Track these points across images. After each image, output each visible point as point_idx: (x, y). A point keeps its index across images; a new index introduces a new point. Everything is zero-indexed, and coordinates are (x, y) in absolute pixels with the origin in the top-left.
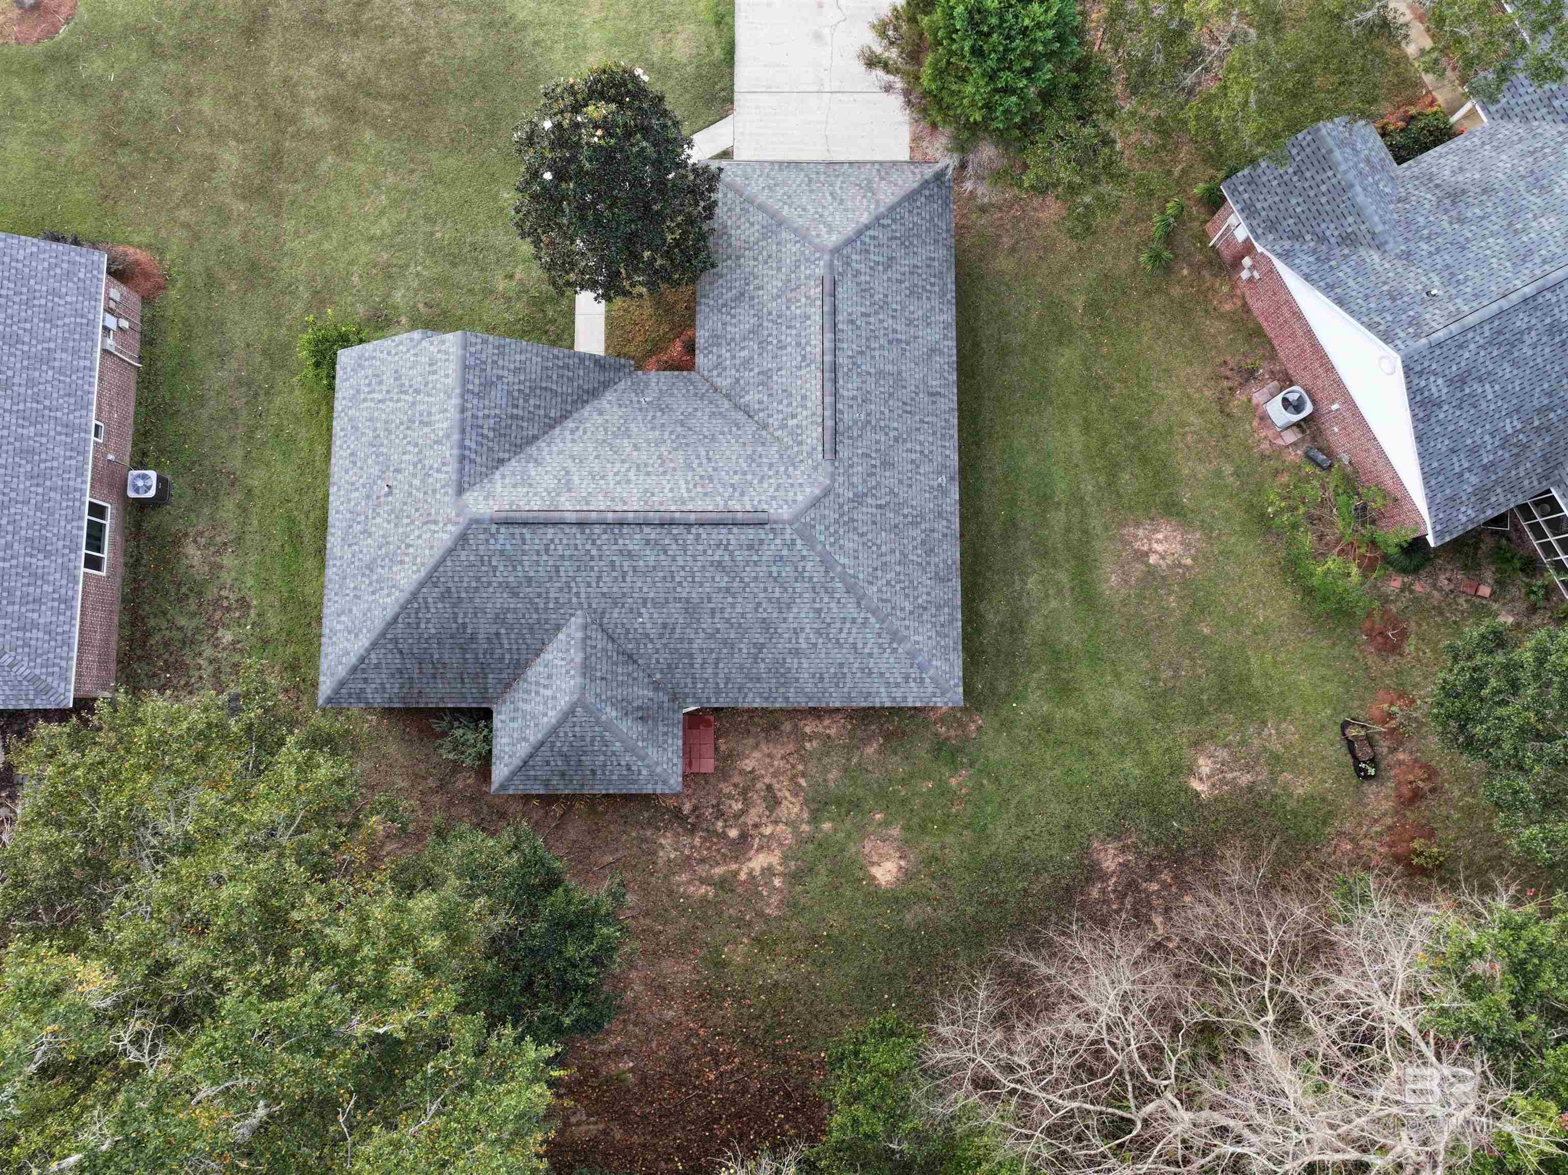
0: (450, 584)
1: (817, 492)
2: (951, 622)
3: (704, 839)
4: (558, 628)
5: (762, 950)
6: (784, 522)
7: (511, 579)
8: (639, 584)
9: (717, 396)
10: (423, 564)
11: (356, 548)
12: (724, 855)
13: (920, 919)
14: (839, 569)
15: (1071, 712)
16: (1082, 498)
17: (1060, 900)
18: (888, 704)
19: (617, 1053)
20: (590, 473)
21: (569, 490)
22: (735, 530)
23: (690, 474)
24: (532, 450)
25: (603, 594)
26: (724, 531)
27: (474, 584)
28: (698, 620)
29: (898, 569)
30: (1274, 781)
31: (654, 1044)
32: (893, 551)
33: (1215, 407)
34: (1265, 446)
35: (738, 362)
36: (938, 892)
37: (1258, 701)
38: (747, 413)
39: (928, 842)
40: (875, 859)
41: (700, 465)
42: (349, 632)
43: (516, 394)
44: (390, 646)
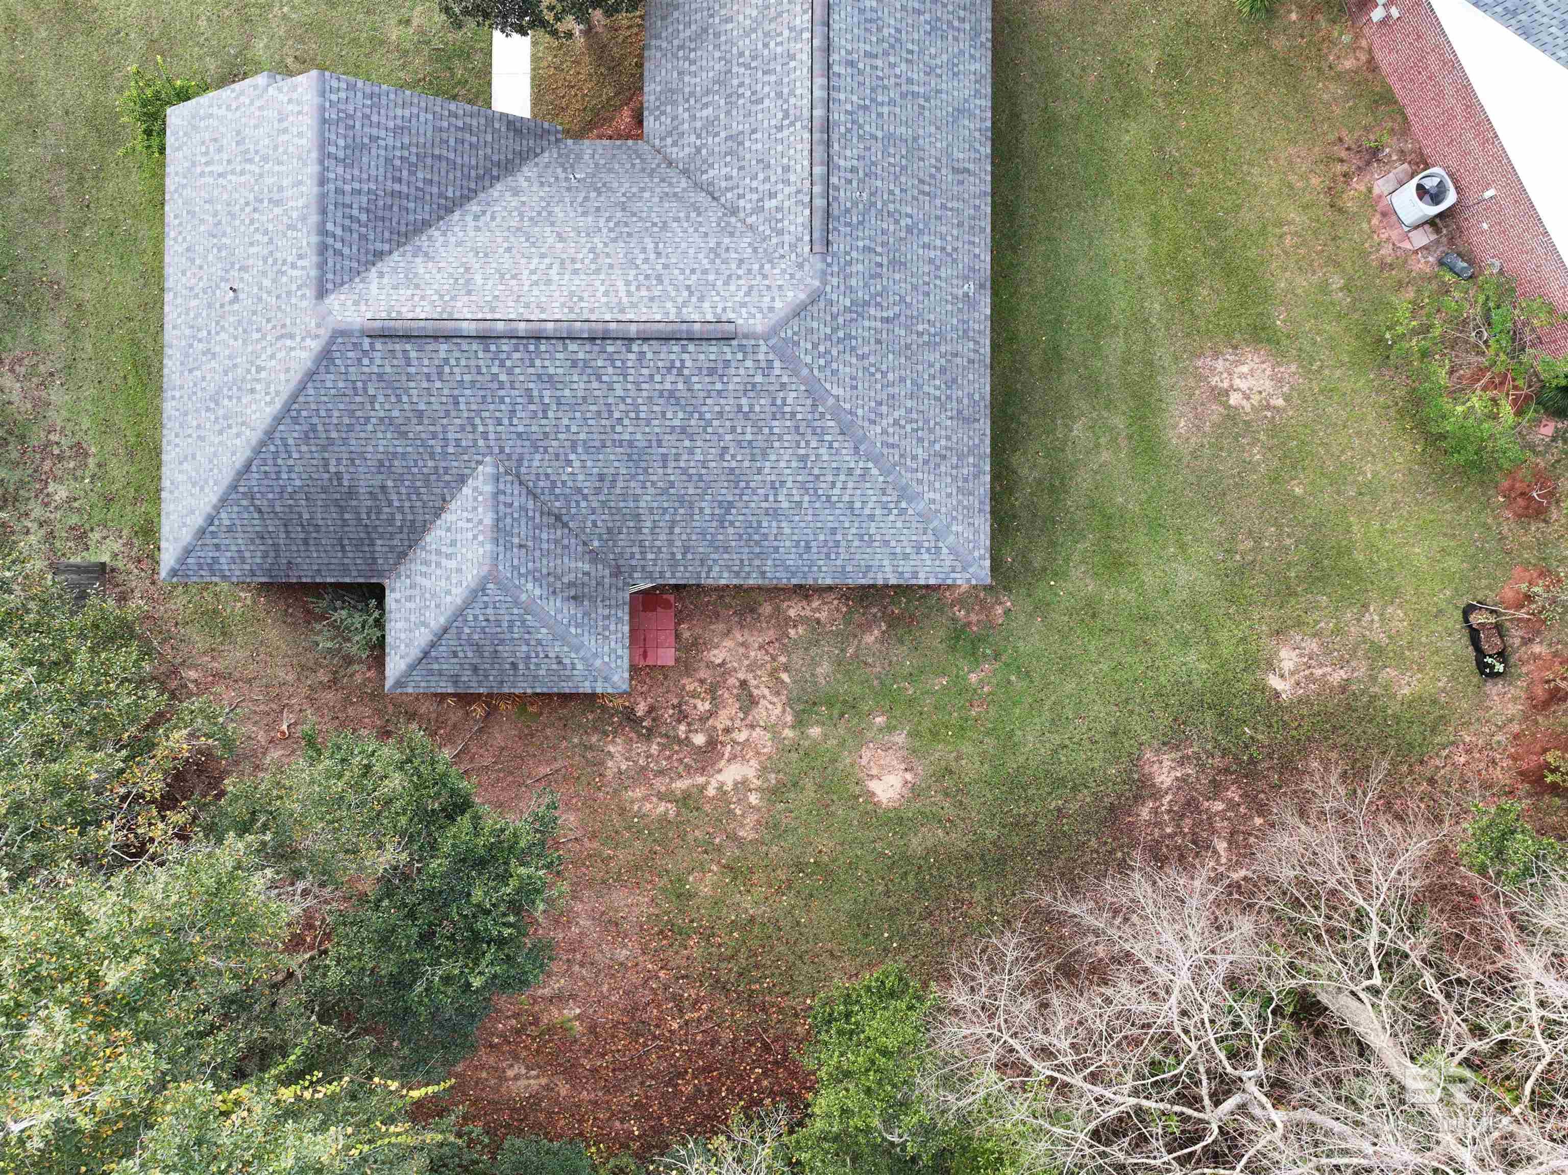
0: (315, 420)
1: (802, 296)
2: (976, 476)
3: (663, 747)
4: (462, 480)
5: (735, 878)
6: (756, 337)
7: (395, 413)
8: (566, 422)
9: (672, 172)
10: (277, 393)
11: (198, 373)
12: (686, 765)
13: (929, 844)
14: (831, 401)
15: (1123, 591)
16: (1146, 320)
17: (1102, 822)
18: (893, 581)
19: (558, 999)
20: (498, 271)
21: (469, 293)
22: (691, 347)
23: (633, 272)
24: (422, 241)
25: (519, 435)
26: (676, 349)
27: (346, 421)
28: (646, 470)
29: (909, 404)
30: (1373, 679)
31: (605, 988)
32: (902, 380)
33: (1326, 200)
34: (1386, 250)
35: (698, 124)
36: (949, 810)
37: (1359, 579)
38: (711, 194)
39: (941, 752)
40: (874, 772)
41: (646, 260)
42: (194, 485)
43: (397, 162)
44: (244, 503)
